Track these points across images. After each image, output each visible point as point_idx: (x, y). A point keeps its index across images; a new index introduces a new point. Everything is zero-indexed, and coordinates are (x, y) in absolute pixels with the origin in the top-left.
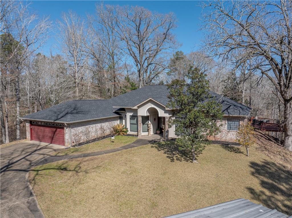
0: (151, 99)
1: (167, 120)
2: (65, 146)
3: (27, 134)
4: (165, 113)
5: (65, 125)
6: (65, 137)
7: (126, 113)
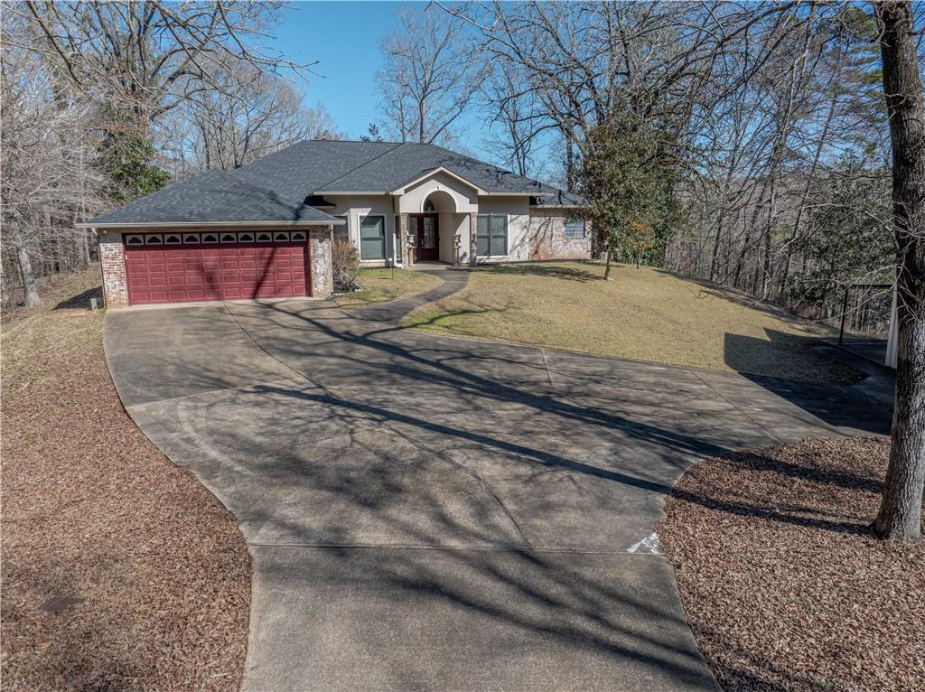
0: (442, 172)
1: (474, 220)
2: (314, 293)
3: (109, 284)
4: (471, 203)
5: (311, 234)
6: (313, 268)
7: (347, 209)
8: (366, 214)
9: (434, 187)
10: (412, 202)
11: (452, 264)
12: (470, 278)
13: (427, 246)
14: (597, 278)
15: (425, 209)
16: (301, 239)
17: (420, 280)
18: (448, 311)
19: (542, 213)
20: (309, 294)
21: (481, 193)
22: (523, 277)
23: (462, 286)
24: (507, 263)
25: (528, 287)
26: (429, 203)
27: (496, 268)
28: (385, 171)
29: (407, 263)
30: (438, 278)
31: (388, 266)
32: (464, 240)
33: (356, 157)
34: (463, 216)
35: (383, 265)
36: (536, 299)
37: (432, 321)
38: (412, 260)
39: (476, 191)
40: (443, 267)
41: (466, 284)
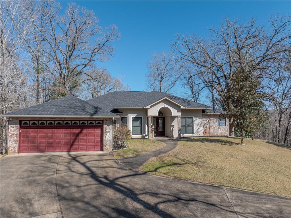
0: (166, 99)
1: (180, 119)
2: (104, 150)
3: (10, 143)
4: (177, 112)
5: (105, 122)
6: (104, 138)
7: (127, 115)
8: (135, 116)
9: (162, 105)
10: (154, 111)
11: (170, 137)
12: (178, 143)
13: (160, 130)
14: (237, 144)
15: (159, 114)
16: (99, 124)
17: (155, 144)
18: (165, 164)
19: (208, 117)
20: (102, 150)
21: (182, 107)
22: (203, 143)
23: (174, 147)
24: (194, 137)
25: (206, 148)
26: (160, 112)
27: (189, 139)
28: (144, 100)
29: (151, 136)
30: (163, 143)
31: (143, 138)
32: (175, 127)
33: (133, 96)
34: (175, 117)
35: (141, 137)
36: (211, 154)
37: (156, 170)
38: (153, 135)
39: (180, 107)
40: (166, 139)
41: (177, 146)
